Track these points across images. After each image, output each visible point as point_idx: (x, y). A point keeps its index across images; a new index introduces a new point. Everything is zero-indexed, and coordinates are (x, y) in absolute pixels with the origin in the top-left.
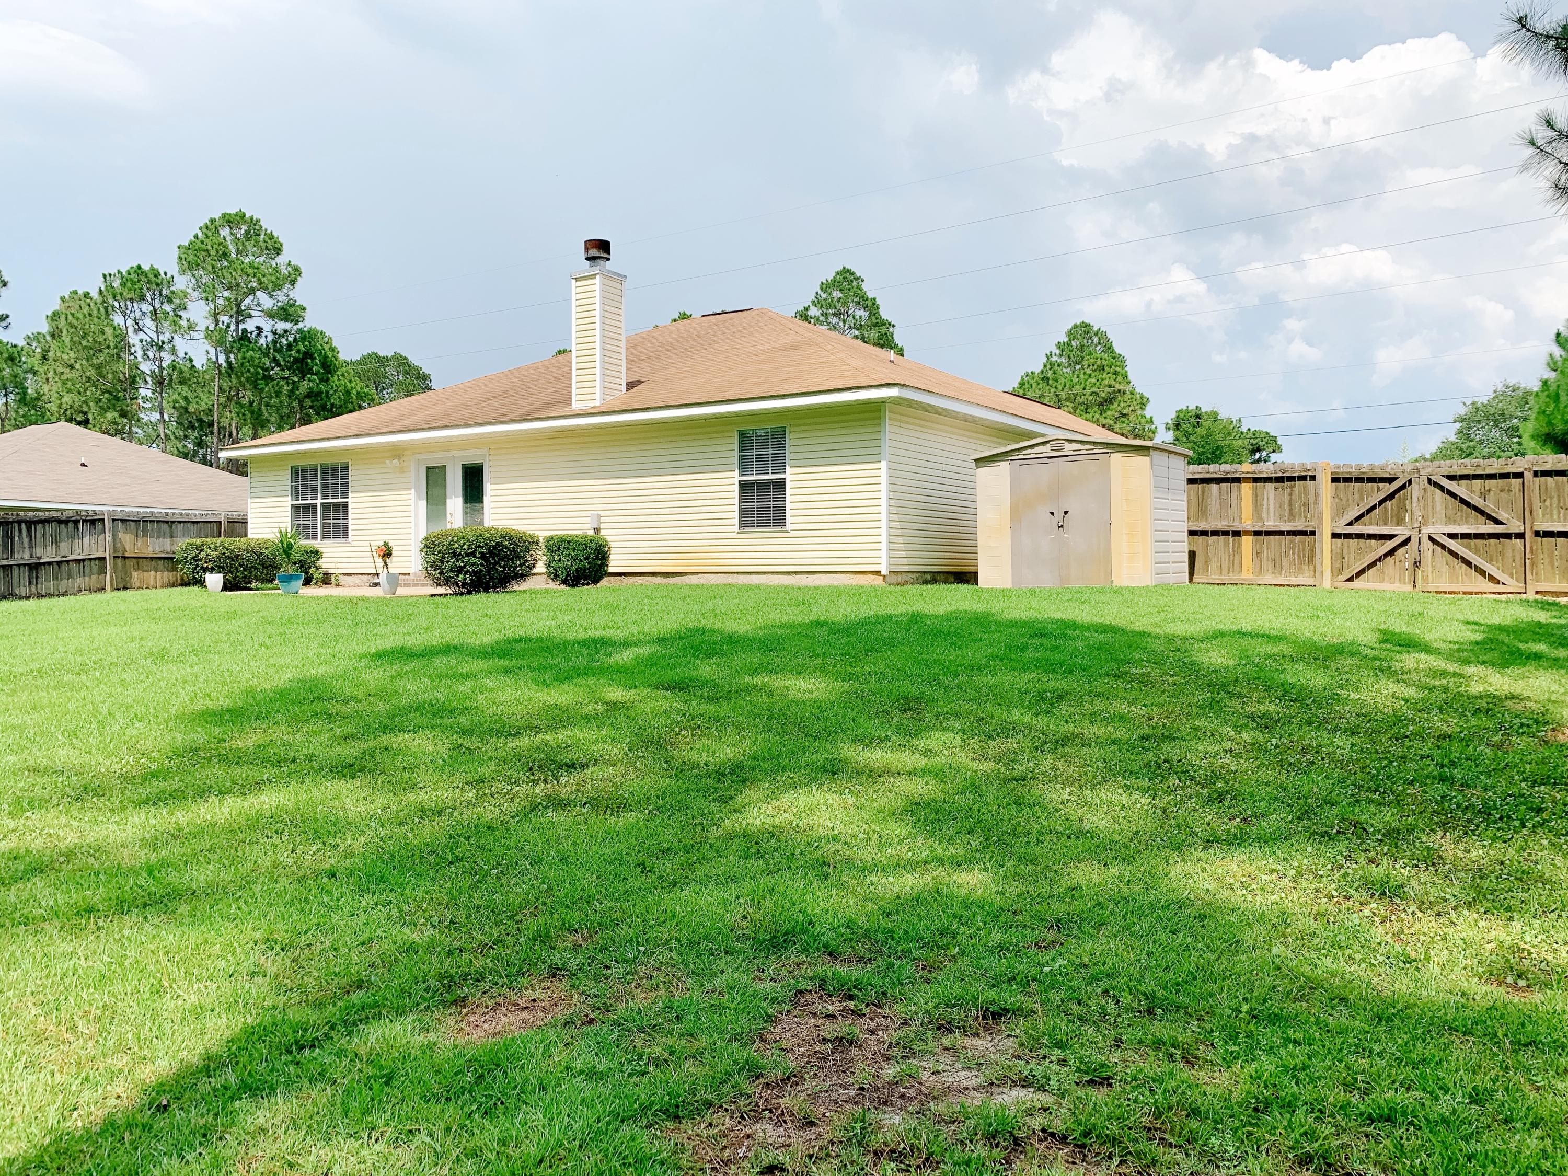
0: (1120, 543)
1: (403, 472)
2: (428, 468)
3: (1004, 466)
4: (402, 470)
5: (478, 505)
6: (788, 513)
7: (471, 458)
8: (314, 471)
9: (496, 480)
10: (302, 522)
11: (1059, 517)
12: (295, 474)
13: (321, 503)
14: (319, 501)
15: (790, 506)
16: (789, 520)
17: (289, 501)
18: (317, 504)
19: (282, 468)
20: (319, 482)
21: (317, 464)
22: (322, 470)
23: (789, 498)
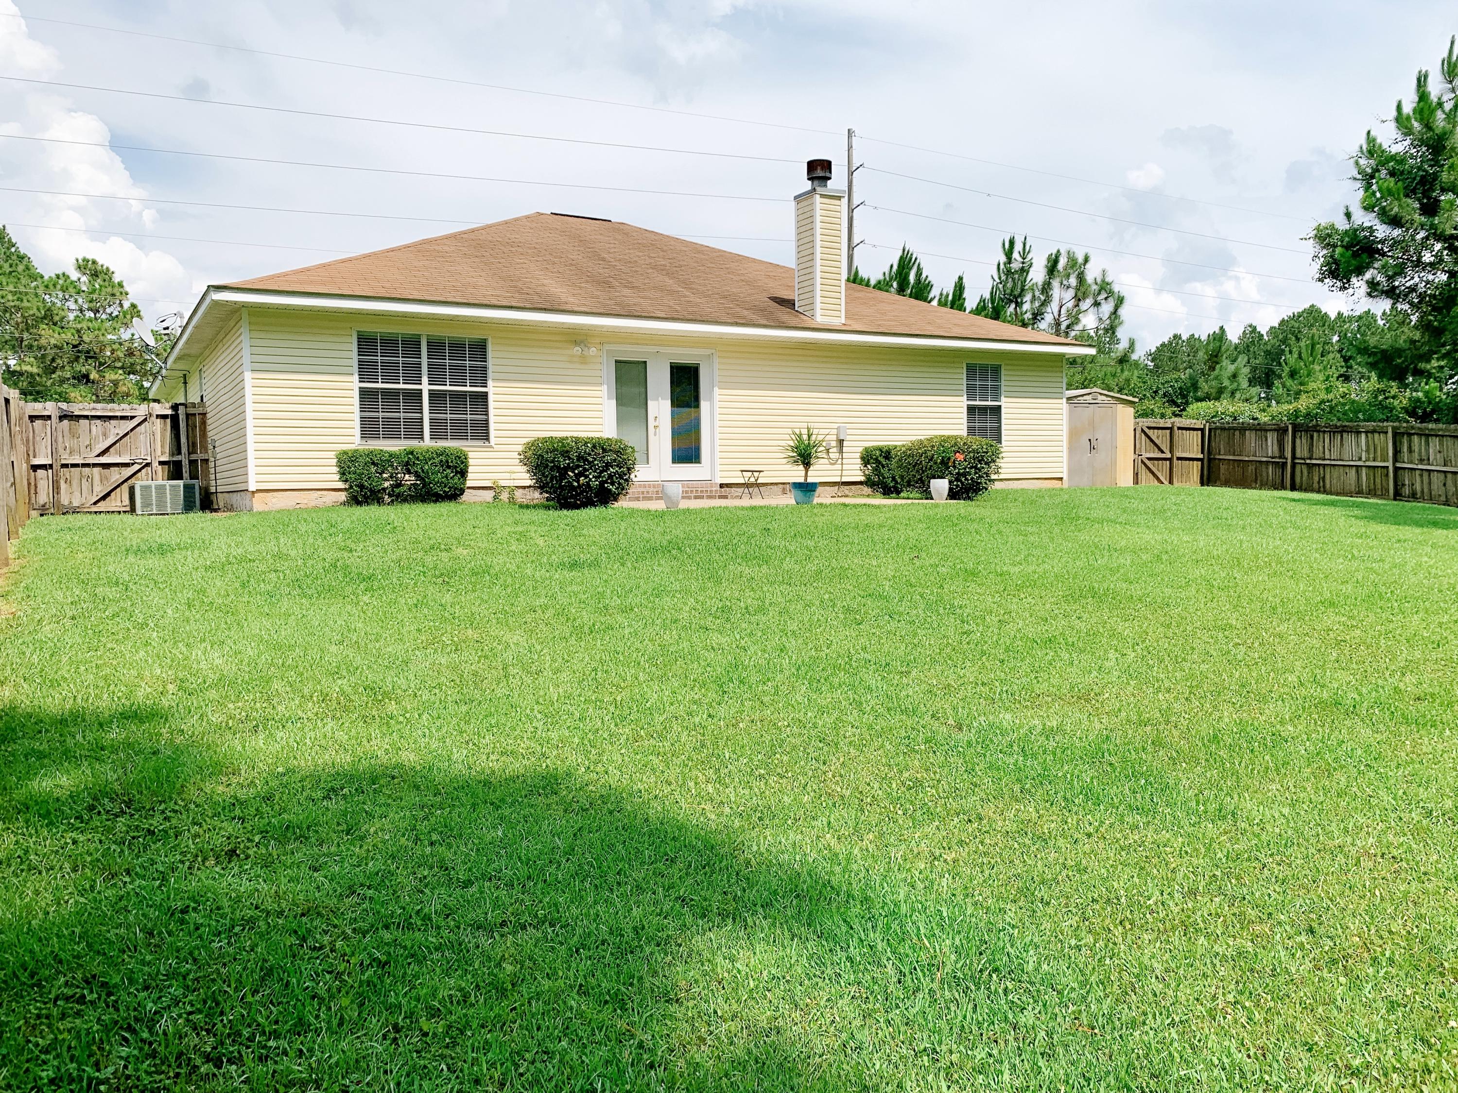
0: (1120, 460)
7: (685, 357)
8: (412, 344)
9: (726, 385)
10: (381, 415)
11: (1094, 442)
12: (366, 343)
13: (429, 390)
14: (425, 387)
15: (1003, 427)
16: (1004, 438)
17: (354, 384)
18: (421, 390)
19: (331, 332)
20: (425, 361)
21: (420, 335)
22: (429, 344)
23: (1003, 421)
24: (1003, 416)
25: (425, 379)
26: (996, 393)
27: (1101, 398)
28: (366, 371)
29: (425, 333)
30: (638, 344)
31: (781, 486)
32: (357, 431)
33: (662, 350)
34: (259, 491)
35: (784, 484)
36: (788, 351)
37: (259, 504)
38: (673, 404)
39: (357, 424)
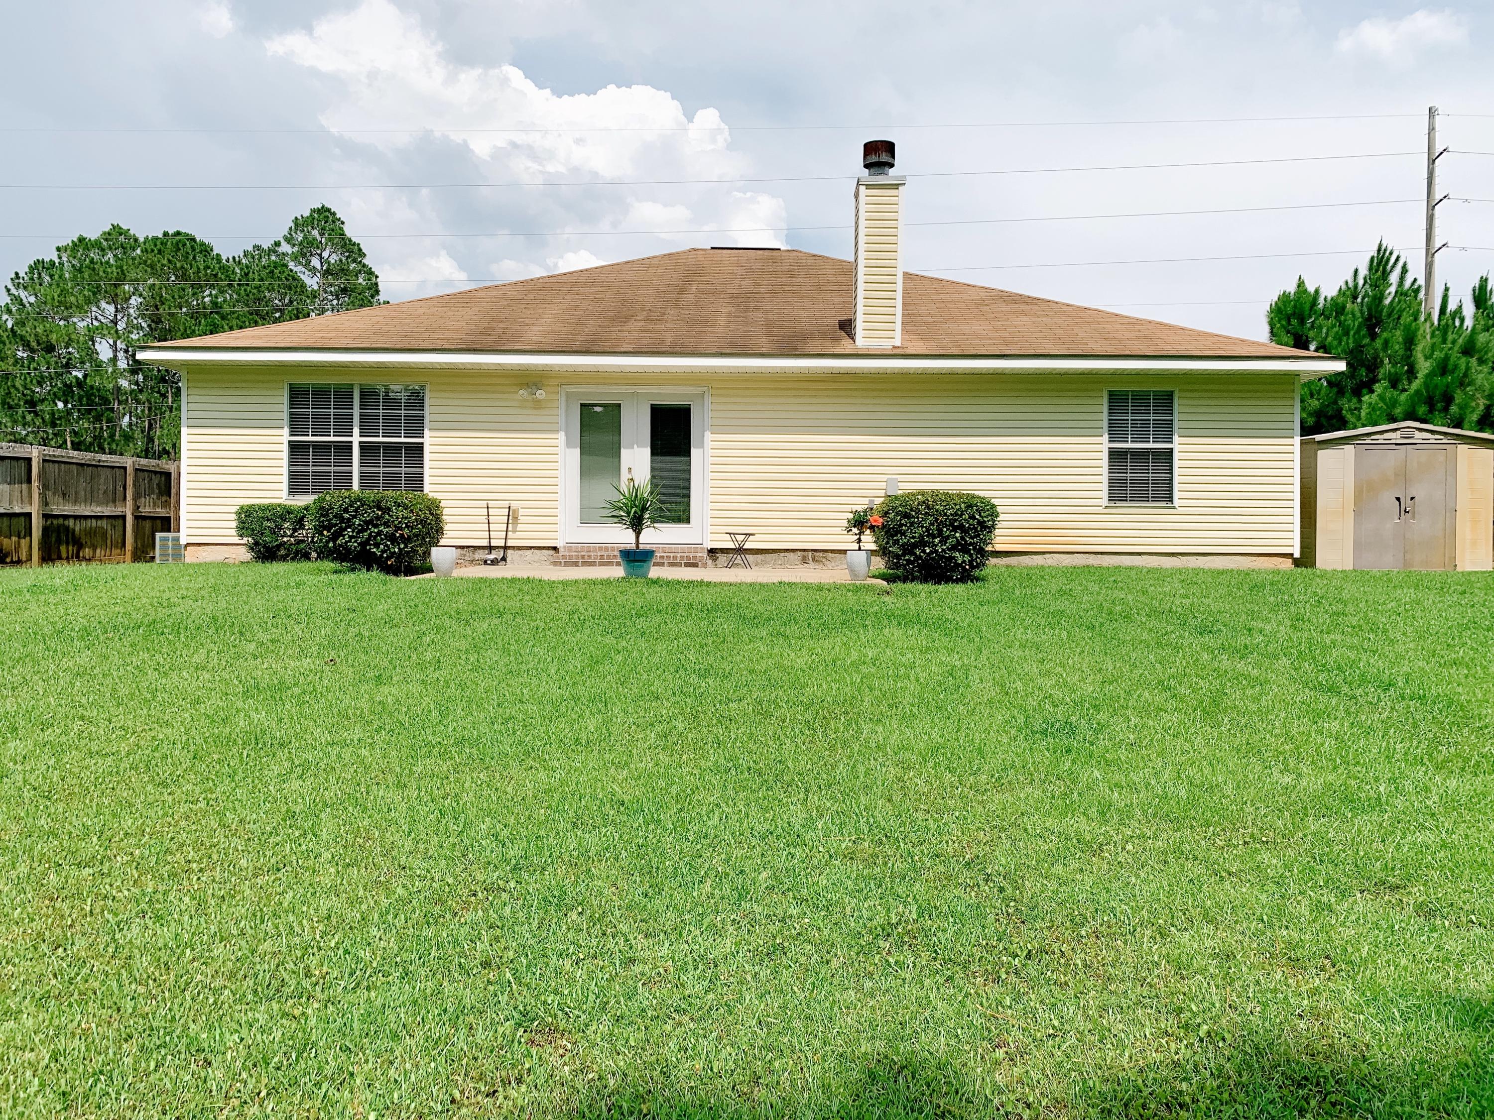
0: (1464, 530)
1: (540, 408)
2: (582, 405)
3: (1349, 449)
4: (538, 405)
5: (679, 460)
6: (1176, 487)
7: (671, 396)
8: (344, 395)
9: (720, 428)
10: (311, 469)
11: (1406, 503)
12: (297, 395)
13: (360, 442)
14: (356, 439)
15: (1176, 479)
16: (1176, 495)
17: (284, 436)
18: (351, 442)
19: (265, 385)
20: (356, 412)
21: (352, 385)
22: (363, 394)
23: (1176, 471)
24: (1176, 463)
25: (356, 431)
26: (1166, 431)
27: (1418, 435)
28: (296, 424)
29: (357, 381)
30: (605, 384)
31: (799, 553)
32: (285, 486)
33: (640, 390)
34: (188, 545)
35: (804, 550)
36: (814, 385)
37: (190, 556)
38: (654, 453)
39: (285, 479)
